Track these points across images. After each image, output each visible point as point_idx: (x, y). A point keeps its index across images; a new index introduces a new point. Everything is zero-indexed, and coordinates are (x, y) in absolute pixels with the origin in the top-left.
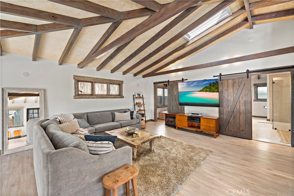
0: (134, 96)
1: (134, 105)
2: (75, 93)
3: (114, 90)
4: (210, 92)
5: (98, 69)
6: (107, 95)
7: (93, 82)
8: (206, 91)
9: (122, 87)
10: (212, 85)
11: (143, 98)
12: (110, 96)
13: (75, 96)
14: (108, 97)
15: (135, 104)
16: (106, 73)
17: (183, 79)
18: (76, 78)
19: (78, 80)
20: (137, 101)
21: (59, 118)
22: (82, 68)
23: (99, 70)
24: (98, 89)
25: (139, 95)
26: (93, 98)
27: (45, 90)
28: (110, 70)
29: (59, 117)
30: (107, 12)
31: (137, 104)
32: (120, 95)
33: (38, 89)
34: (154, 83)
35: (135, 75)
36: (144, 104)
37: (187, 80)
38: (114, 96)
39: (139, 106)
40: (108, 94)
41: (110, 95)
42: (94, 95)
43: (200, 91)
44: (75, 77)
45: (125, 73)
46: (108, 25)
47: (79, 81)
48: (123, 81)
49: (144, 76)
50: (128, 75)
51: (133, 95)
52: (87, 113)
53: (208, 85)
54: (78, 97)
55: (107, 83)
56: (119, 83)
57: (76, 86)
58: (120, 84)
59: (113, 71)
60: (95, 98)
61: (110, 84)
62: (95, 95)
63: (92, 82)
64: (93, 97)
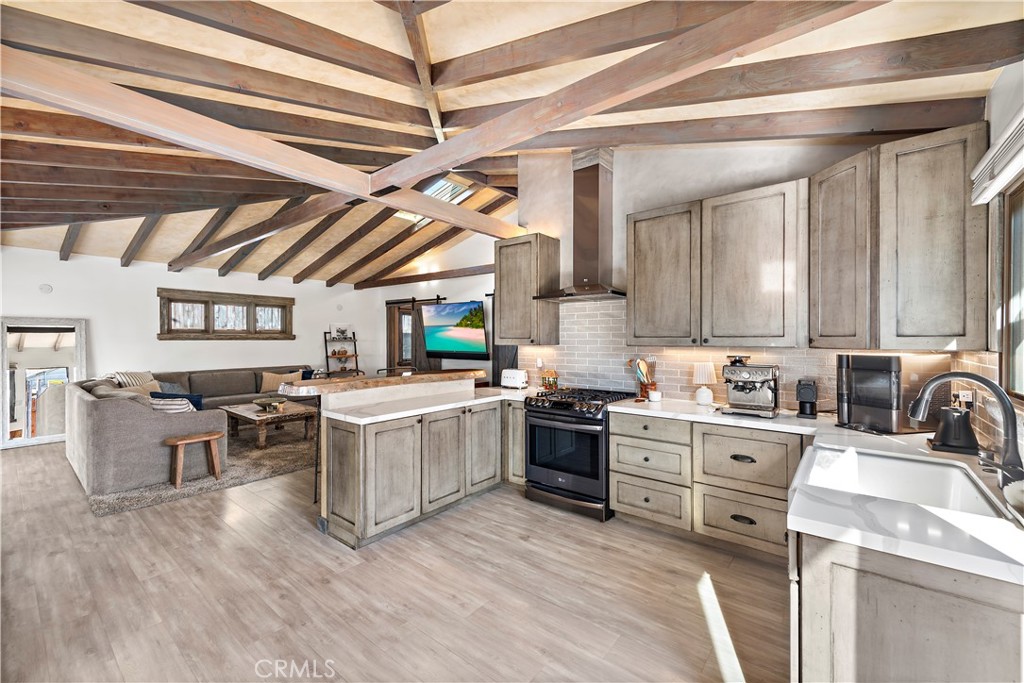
0: (328, 335)
1: (327, 357)
2: (162, 326)
3: (270, 319)
4: (473, 327)
5: (223, 272)
6: (248, 331)
7: (209, 300)
8: (467, 326)
9: (291, 312)
10: (474, 313)
11: (353, 339)
12: (257, 336)
13: (162, 333)
14: (250, 336)
15: (329, 354)
16: (244, 282)
17: (438, 296)
18: (165, 294)
19: (167, 298)
20: (337, 347)
21: (119, 378)
22: (179, 271)
23: (224, 275)
24: (233, 316)
25: (343, 332)
26: (208, 339)
27: (87, 322)
28: (255, 272)
29: (118, 376)
30: (201, 200)
31: (334, 353)
32: (286, 333)
33: (71, 319)
34: (388, 303)
35: (331, 283)
36: (356, 355)
37: (445, 299)
38: (267, 336)
39: (340, 360)
40: (252, 329)
41: (256, 332)
42: (211, 331)
43: (457, 325)
44: (161, 292)
45: (298, 279)
46: (210, 213)
47: (171, 300)
48: (293, 299)
49: (359, 286)
50: (308, 283)
51: (325, 333)
52: (190, 373)
53: (467, 314)
54: (169, 336)
55: (248, 305)
56: (282, 303)
57: (165, 312)
58: (285, 305)
59: (263, 276)
60: (212, 339)
61: (257, 305)
62: (214, 331)
63: (206, 303)
64: (207, 336)
